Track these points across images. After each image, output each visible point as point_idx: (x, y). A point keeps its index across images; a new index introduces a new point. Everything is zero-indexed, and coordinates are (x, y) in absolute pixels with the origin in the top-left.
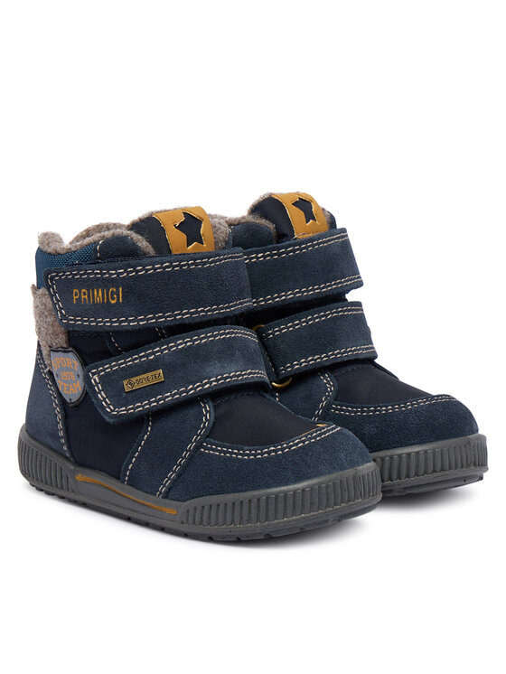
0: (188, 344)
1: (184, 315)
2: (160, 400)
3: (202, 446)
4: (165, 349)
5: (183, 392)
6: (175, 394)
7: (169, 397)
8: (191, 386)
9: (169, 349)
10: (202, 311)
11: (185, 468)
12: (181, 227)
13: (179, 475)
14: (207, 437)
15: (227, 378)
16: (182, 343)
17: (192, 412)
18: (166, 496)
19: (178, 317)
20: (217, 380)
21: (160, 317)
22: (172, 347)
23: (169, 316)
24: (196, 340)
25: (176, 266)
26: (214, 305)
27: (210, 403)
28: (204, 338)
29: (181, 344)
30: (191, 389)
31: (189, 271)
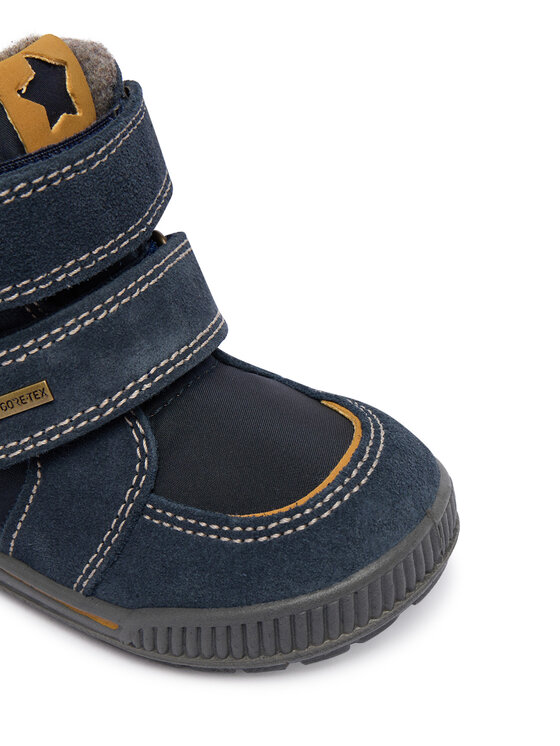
0: (87, 323)
1: (69, 272)
2: (52, 433)
3: (145, 511)
4: (45, 342)
5: (93, 414)
6: (79, 420)
7: (68, 427)
8: (106, 402)
9: (53, 338)
10: (101, 253)
11: (120, 550)
12: (33, 92)
13: (111, 563)
14: (152, 491)
15: (167, 366)
16: (75, 324)
17: (114, 442)
18: (92, 592)
19: (60, 279)
20: (151, 378)
21: (26, 288)
22: (58, 335)
23: (43, 282)
24: (100, 312)
25: (40, 185)
26: (118, 233)
27: (144, 417)
28: (112, 304)
29: (73, 326)
30: (107, 407)
31: (66, 185)
